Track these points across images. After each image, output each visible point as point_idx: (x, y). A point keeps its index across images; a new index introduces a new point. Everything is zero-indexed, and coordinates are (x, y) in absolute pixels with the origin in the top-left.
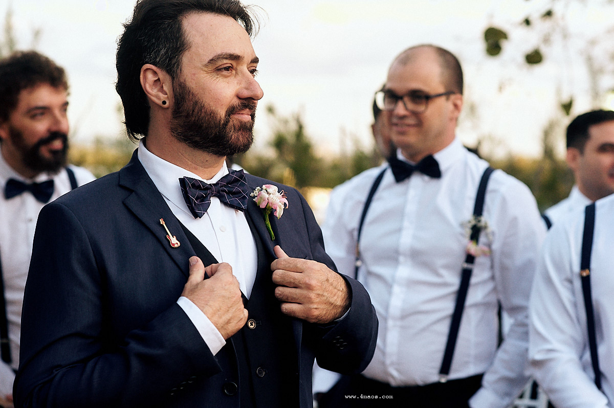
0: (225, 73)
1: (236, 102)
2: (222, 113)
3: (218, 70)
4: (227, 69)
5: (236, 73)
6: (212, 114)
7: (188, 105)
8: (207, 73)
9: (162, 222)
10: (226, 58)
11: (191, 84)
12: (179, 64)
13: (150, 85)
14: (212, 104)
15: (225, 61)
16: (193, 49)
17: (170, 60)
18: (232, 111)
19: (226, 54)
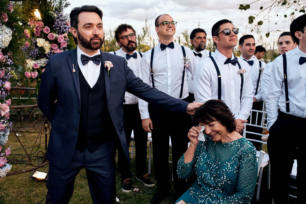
0: (88, 28)
1: (93, 36)
2: (88, 39)
3: (86, 28)
4: (89, 27)
5: (93, 28)
6: (86, 40)
7: (81, 37)
8: (84, 29)
9: (73, 65)
10: (87, 24)
11: (80, 32)
12: (77, 26)
13: (74, 33)
14: (85, 37)
15: (87, 25)
16: (80, 22)
17: (76, 26)
18: (91, 39)
19: (87, 23)
